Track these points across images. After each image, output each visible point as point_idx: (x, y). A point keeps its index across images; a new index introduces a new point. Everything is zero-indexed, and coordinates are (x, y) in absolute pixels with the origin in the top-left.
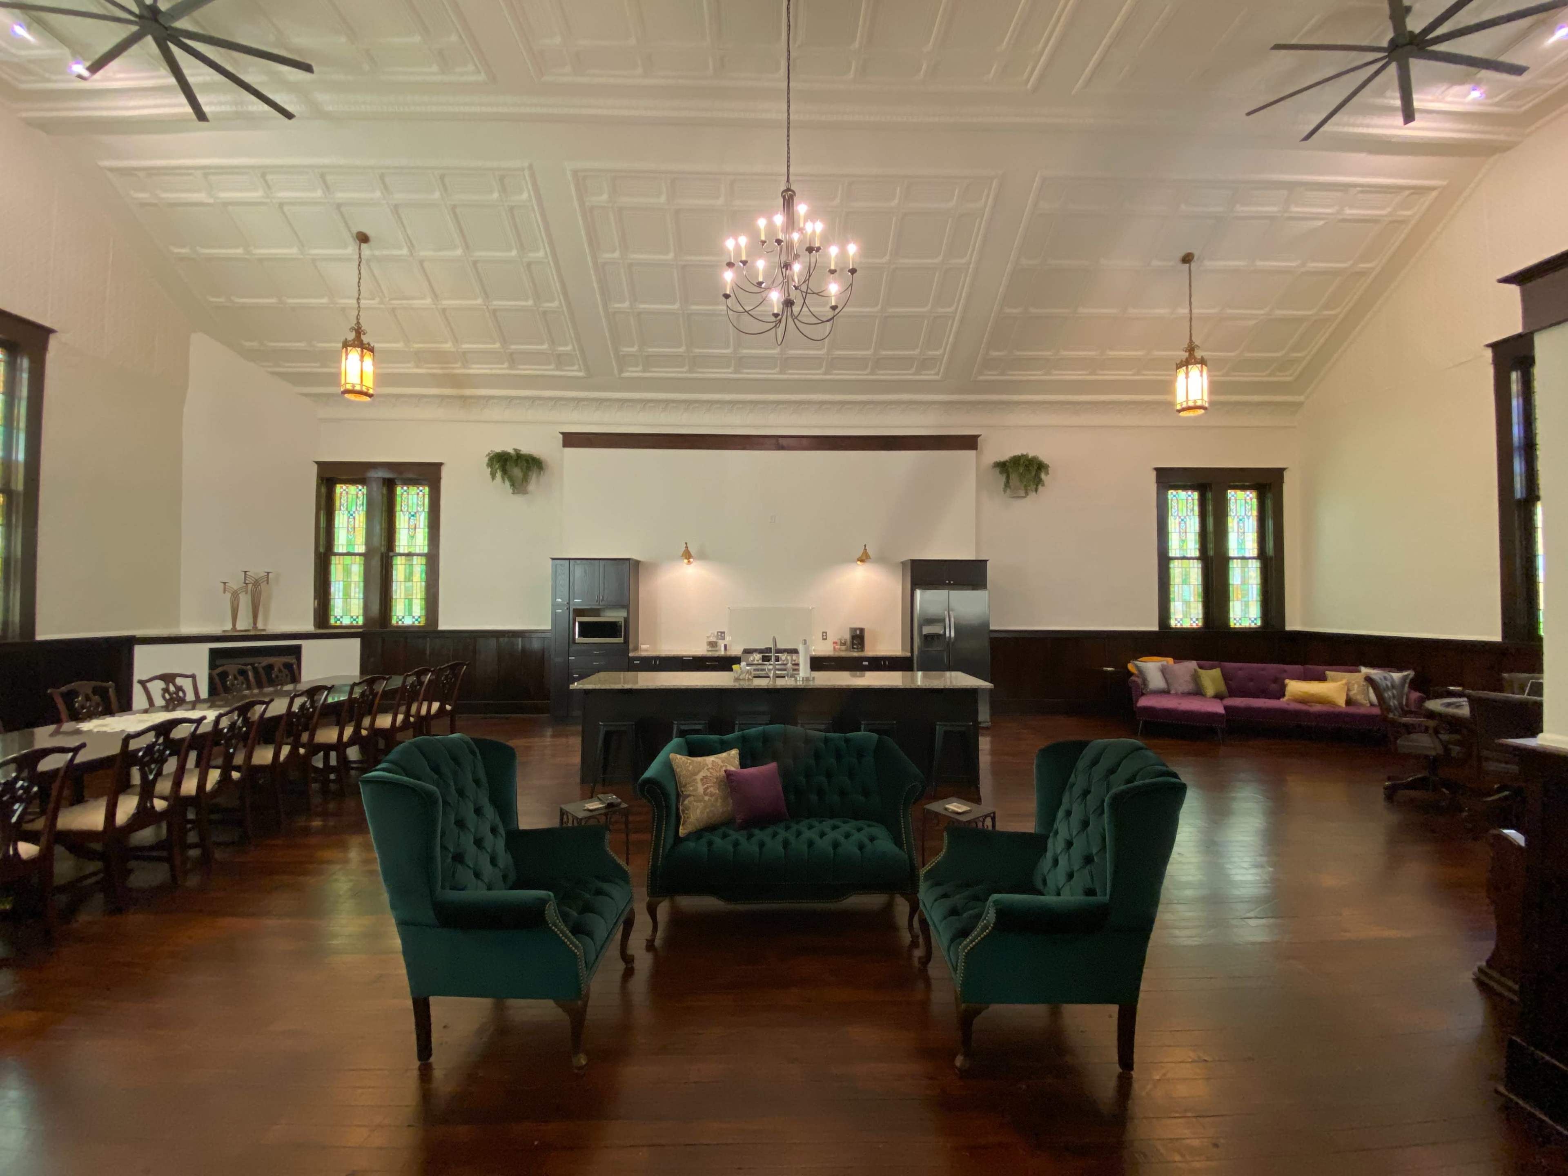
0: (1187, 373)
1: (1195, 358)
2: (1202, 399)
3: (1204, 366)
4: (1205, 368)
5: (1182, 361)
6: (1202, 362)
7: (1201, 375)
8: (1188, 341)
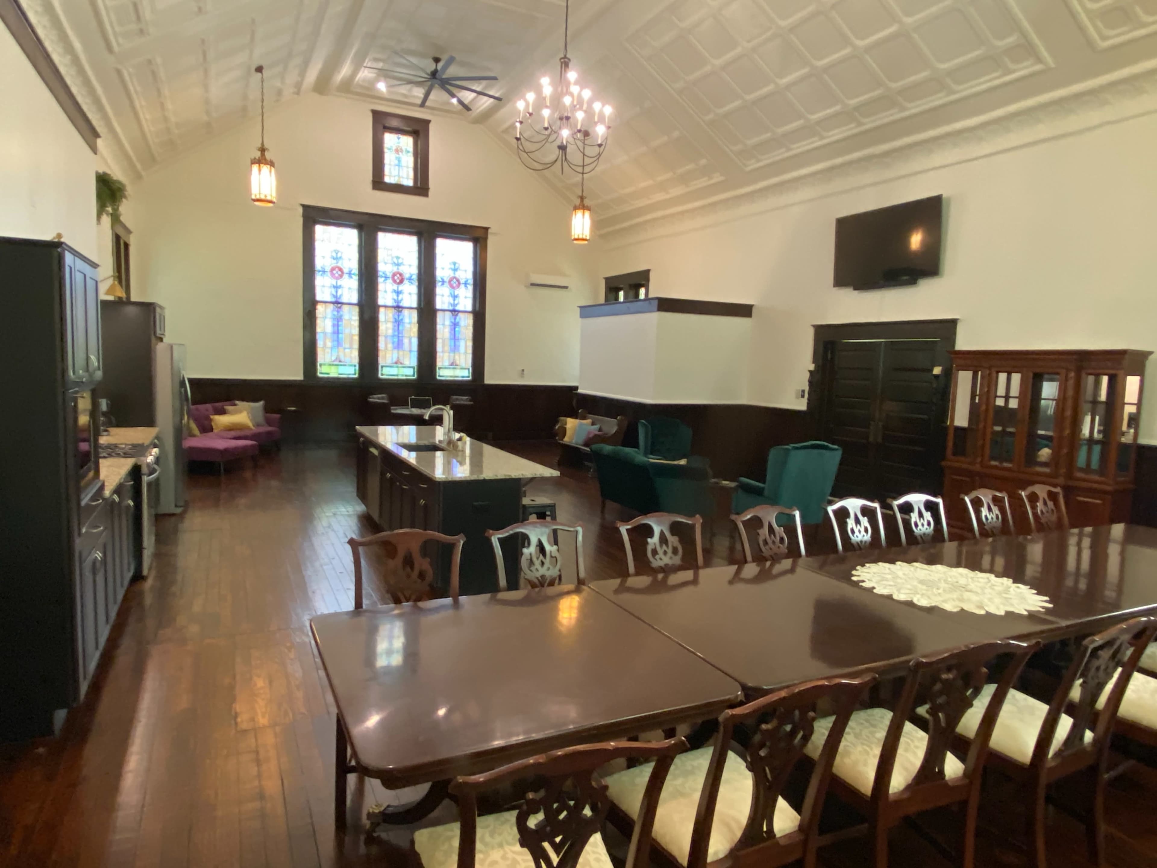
0: (260, 170)
1: (265, 159)
2: (271, 196)
3: (272, 167)
4: (273, 169)
5: (255, 158)
6: (272, 164)
7: (271, 175)
8: (260, 142)
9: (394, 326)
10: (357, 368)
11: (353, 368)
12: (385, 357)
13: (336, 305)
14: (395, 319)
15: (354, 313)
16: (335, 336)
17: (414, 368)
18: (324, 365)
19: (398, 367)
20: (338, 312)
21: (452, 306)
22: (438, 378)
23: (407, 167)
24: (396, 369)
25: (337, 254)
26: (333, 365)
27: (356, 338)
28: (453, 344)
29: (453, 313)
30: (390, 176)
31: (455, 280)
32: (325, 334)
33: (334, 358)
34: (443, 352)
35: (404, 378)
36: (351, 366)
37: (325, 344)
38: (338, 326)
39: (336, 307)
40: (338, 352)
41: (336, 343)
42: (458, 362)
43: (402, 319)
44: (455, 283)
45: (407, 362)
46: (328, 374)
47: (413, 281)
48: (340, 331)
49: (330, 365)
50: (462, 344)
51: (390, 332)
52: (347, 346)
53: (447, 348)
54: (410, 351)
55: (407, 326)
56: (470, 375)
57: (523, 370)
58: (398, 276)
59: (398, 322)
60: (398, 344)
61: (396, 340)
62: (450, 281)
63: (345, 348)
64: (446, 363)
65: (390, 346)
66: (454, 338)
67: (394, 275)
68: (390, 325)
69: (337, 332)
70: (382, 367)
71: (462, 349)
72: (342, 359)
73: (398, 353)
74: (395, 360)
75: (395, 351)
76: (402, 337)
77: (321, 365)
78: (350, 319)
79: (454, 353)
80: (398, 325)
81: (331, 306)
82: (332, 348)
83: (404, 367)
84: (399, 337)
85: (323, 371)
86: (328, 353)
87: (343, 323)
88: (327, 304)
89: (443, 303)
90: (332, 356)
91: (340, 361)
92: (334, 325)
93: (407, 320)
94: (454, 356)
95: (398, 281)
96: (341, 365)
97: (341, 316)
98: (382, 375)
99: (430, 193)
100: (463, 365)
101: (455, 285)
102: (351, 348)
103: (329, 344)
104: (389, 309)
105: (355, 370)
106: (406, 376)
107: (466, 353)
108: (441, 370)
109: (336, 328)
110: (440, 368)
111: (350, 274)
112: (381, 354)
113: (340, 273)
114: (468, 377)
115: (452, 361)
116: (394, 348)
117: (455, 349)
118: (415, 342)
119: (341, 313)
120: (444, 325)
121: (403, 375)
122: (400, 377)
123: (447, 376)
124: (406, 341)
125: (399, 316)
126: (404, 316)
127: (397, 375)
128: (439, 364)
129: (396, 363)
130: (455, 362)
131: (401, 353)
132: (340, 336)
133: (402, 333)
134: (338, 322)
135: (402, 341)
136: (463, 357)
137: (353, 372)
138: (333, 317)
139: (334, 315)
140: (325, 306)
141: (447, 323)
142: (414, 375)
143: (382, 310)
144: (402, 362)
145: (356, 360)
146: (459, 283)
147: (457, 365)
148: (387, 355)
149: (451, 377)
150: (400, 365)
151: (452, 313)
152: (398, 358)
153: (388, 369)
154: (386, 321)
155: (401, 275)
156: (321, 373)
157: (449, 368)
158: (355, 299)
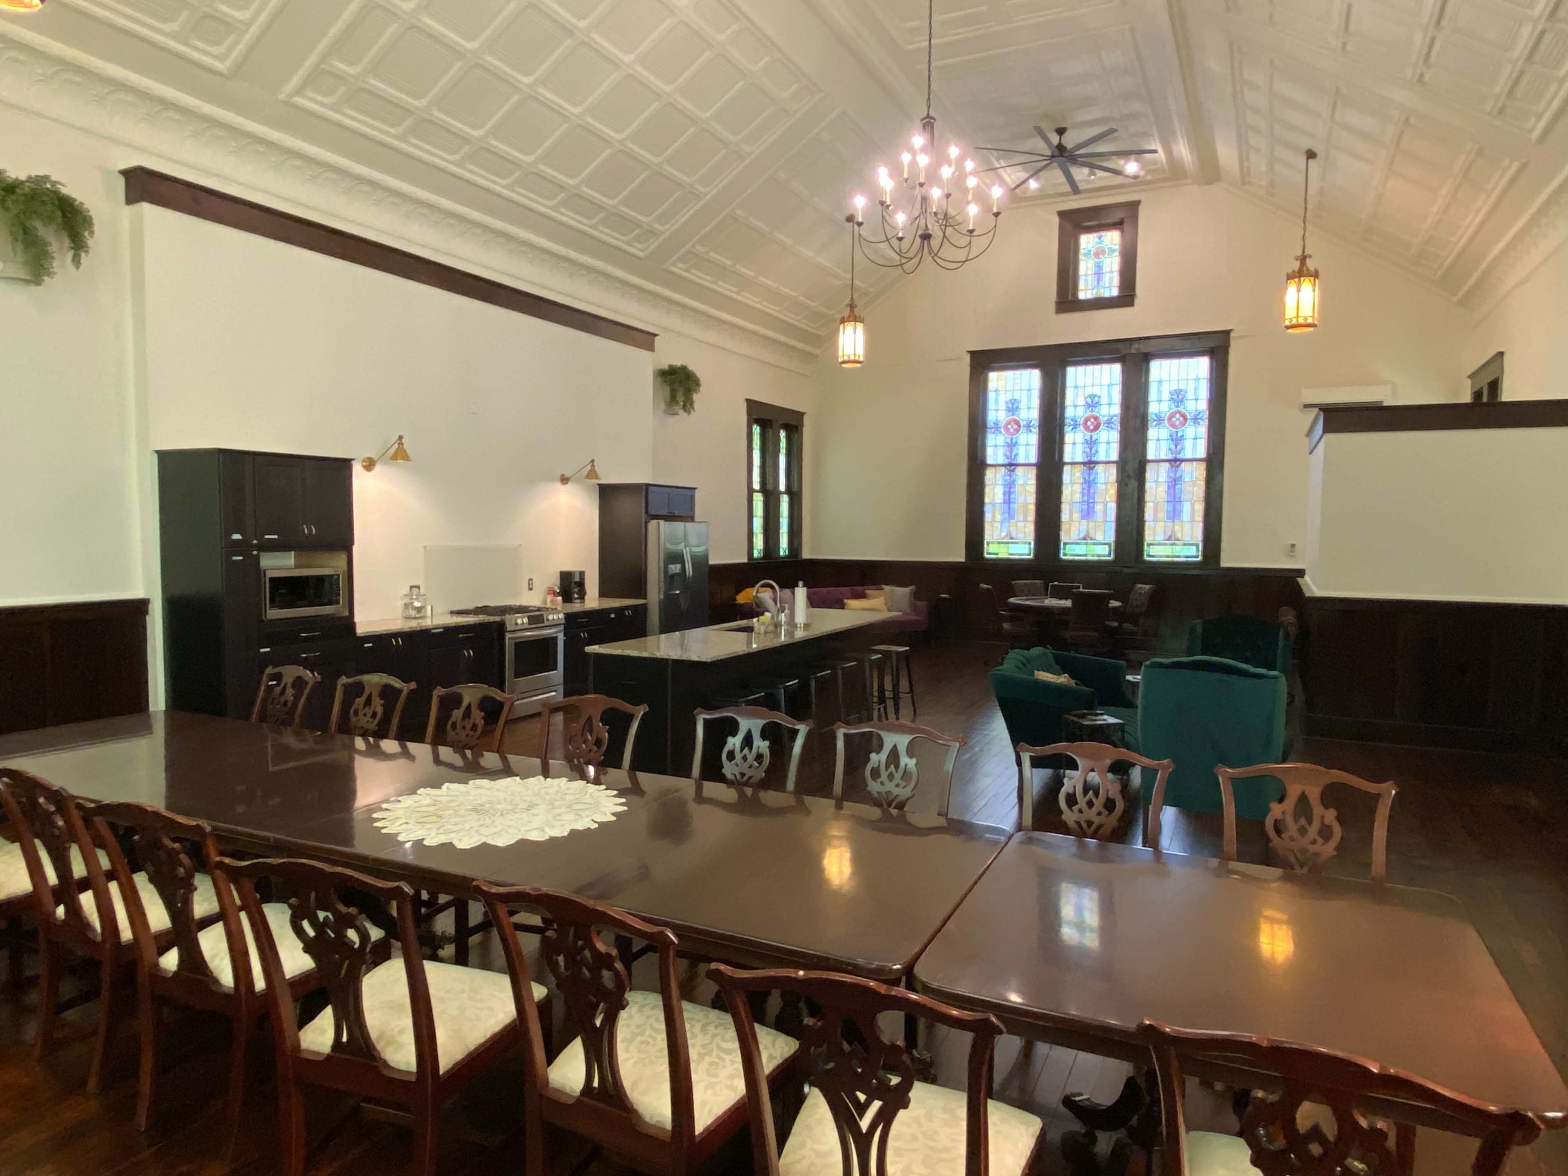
9: (1083, 489)
10: (1032, 546)
11: (1027, 546)
12: (1069, 531)
13: (1008, 467)
14: (1085, 479)
15: (1030, 476)
16: (1006, 506)
17: (1109, 545)
18: (993, 543)
19: (1086, 544)
20: (1010, 476)
21: (1172, 454)
22: (1146, 558)
23: (1111, 272)
24: (1084, 547)
25: (1013, 404)
26: (1002, 543)
27: (1032, 508)
28: (1171, 509)
29: (1173, 463)
30: (1086, 290)
31: (1178, 416)
32: (993, 504)
33: (1003, 534)
34: (1155, 520)
35: (1096, 558)
36: (1025, 543)
37: (994, 516)
38: (1010, 493)
39: (1009, 470)
40: (1009, 527)
41: (1007, 515)
42: (1179, 535)
43: (1094, 479)
44: (1178, 419)
45: (1099, 537)
46: (997, 554)
47: (1113, 425)
48: (1012, 500)
49: (999, 543)
50: (1186, 507)
51: (1077, 497)
52: (1021, 518)
53: (1162, 515)
54: (1105, 521)
55: (1101, 487)
56: (1200, 553)
57: (1293, 546)
58: (1092, 420)
59: (1089, 484)
60: (1088, 513)
61: (1085, 507)
62: (1170, 419)
63: (1017, 522)
64: (1160, 538)
65: (1076, 516)
66: (1174, 500)
67: (1087, 420)
68: (1078, 488)
69: (1008, 500)
70: (1065, 544)
71: (1186, 515)
72: (1014, 535)
73: (1088, 525)
74: (1082, 535)
75: (1084, 522)
76: (1094, 503)
77: (988, 544)
78: (1025, 484)
79: (1173, 522)
80: (1089, 487)
81: (1003, 470)
82: (1002, 522)
83: (1095, 544)
84: (1088, 503)
85: (991, 551)
86: (997, 527)
87: (1017, 489)
88: (997, 468)
89: (1158, 449)
90: (1001, 531)
91: (1012, 538)
92: (1004, 494)
93: (1101, 479)
94: (1174, 527)
95: (1092, 427)
96: (1012, 543)
97: (1015, 481)
98: (1065, 555)
99: (1137, 301)
100: (1187, 539)
101: (1177, 423)
102: (1025, 521)
103: (999, 517)
104: (1076, 466)
105: (1030, 549)
106: (1098, 556)
107: (1192, 520)
108: (1151, 547)
109: (1007, 497)
110: (1149, 545)
111: (1028, 427)
112: (1064, 527)
113: (1015, 427)
114: (1197, 557)
115: (1169, 533)
116: (1083, 518)
117: (1174, 514)
118: (1112, 507)
119: (1014, 477)
120: (1157, 482)
121: (1093, 556)
122: (1090, 558)
123: (1161, 556)
124: (1099, 508)
125: (1089, 475)
126: (1097, 473)
127: (1085, 555)
128: (1148, 538)
129: (1084, 539)
130: (1175, 534)
131: (1091, 524)
132: (1012, 506)
133: (1094, 498)
134: (1010, 488)
135: (1094, 507)
136: (1187, 526)
137: (1027, 552)
138: (1004, 483)
139: (1005, 481)
140: (996, 470)
141: (1163, 477)
142: (1109, 555)
143: (1067, 469)
144: (1094, 537)
145: (1031, 538)
146: (1185, 419)
147: (1178, 540)
148: (1073, 529)
149: (1168, 557)
150: (1089, 541)
151: (1171, 465)
152: (1088, 531)
153: (1073, 546)
154: (1072, 483)
155: (1096, 418)
156: (989, 554)
157: (1165, 544)
158: (1033, 458)
